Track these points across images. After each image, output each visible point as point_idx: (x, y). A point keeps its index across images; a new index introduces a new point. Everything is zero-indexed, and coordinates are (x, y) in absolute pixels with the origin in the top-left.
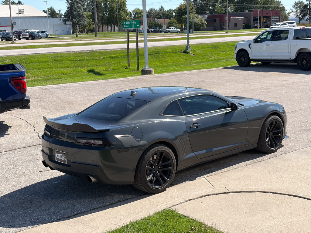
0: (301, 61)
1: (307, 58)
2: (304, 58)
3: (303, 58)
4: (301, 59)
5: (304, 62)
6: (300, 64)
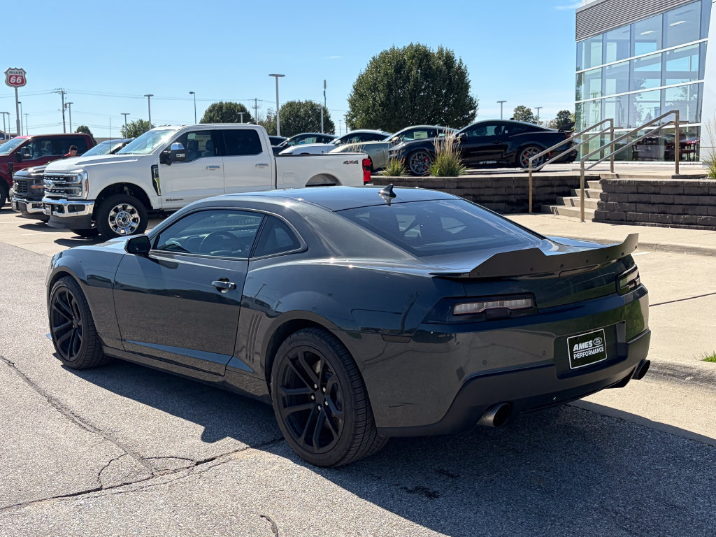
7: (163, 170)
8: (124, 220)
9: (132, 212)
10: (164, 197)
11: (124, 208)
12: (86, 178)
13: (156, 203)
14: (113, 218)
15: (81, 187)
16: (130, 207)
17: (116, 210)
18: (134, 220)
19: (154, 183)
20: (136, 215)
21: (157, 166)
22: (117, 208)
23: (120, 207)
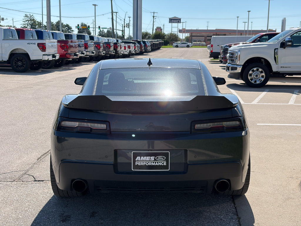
0: (15, 63)
1: (22, 59)
2: (19, 59)
3: (17, 59)
4: (15, 60)
5: (20, 63)
6: (15, 65)
7: (281, 51)
8: (257, 76)
9: (262, 72)
10: (280, 65)
11: (258, 70)
12: (239, 54)
13: (275, 68)
14: (251, 75)
15: (237, 58)
16: (260, 70)
17: (253, 71)
18: (263, 77)
19: (275, 58)
20: (263, 74)
21: (277, 49)
22: (253, 70)
23: (255, 69)
